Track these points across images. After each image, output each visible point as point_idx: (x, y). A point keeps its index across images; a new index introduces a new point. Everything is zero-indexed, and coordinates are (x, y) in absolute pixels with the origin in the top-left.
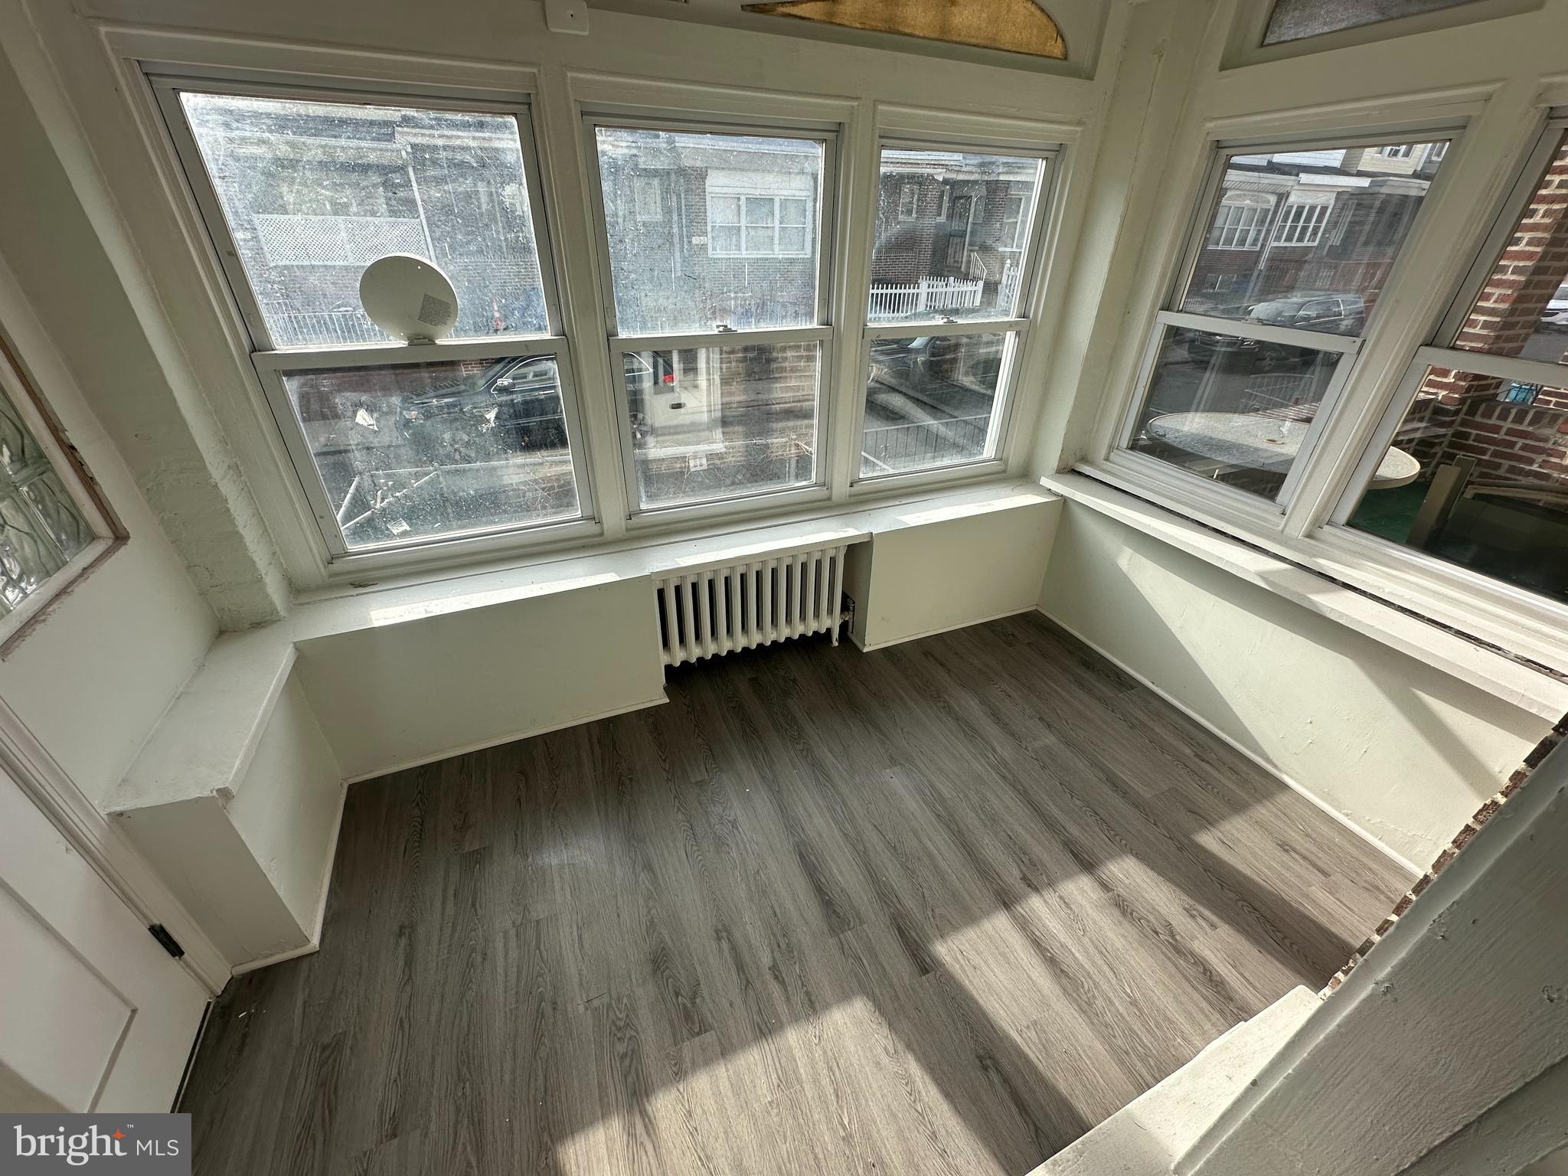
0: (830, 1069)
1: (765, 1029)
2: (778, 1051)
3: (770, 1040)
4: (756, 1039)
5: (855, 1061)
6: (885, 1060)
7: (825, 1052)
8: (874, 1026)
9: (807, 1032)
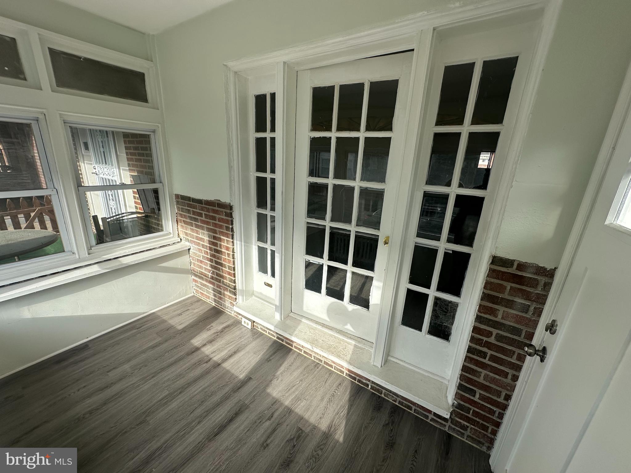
0: (289, 390)
1: (289, 411)
2: (292, 404)
3: (291, 408)
4: (293, 411)
5: (284, 385)
6: (280, 379)
7: (286, 393)
8: (273, 385)
9: (283, 400)
